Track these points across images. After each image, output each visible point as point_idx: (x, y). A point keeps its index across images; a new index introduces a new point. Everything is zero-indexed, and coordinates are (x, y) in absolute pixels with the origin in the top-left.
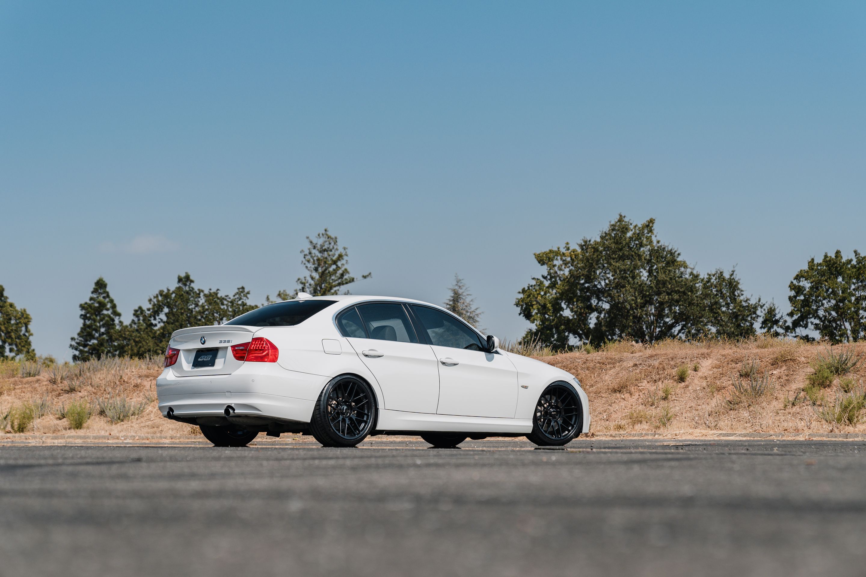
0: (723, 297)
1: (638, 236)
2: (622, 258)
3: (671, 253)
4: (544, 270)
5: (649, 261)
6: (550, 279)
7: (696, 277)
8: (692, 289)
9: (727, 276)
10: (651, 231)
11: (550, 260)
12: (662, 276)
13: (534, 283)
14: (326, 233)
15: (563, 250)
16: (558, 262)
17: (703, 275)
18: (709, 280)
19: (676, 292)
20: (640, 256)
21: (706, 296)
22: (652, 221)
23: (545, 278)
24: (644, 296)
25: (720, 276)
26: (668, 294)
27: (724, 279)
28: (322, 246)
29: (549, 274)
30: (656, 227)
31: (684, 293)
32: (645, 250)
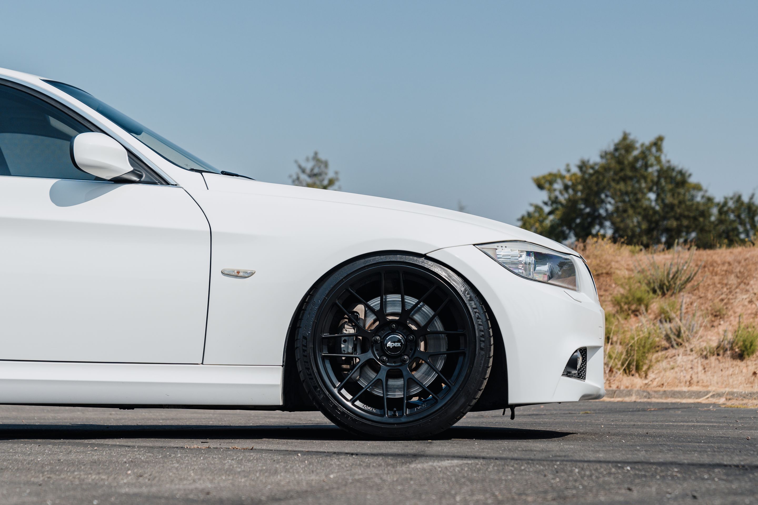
0: (742, 223)
1: (644, 155)
2: (625, 179)
3: (681, 173)
4: (543, 196)
5: (657, 183)
6: (552, 205)
7: (710, 200)
8: (704, 214)
9: (745, 199)
10: (659, 149)
11: (551, 183)
12: (669, 199)
13: (531, 209)
14: (316, 158)
15: (564, 173)
16: (558, 186)
17: (719, 199)
18: (725, 204)
19: (687, 217)
20: (645, 178)
21: (721, 221)
22: (660, 139)
23: (546, 204)
24: (650, 222)
25: (739, 199)
26: (677, 219)
27: (742, 203)
28: (312, 170)
29: (550, 198)
30: (665, 145)
31: (695, 219)
32: (653, 170)
